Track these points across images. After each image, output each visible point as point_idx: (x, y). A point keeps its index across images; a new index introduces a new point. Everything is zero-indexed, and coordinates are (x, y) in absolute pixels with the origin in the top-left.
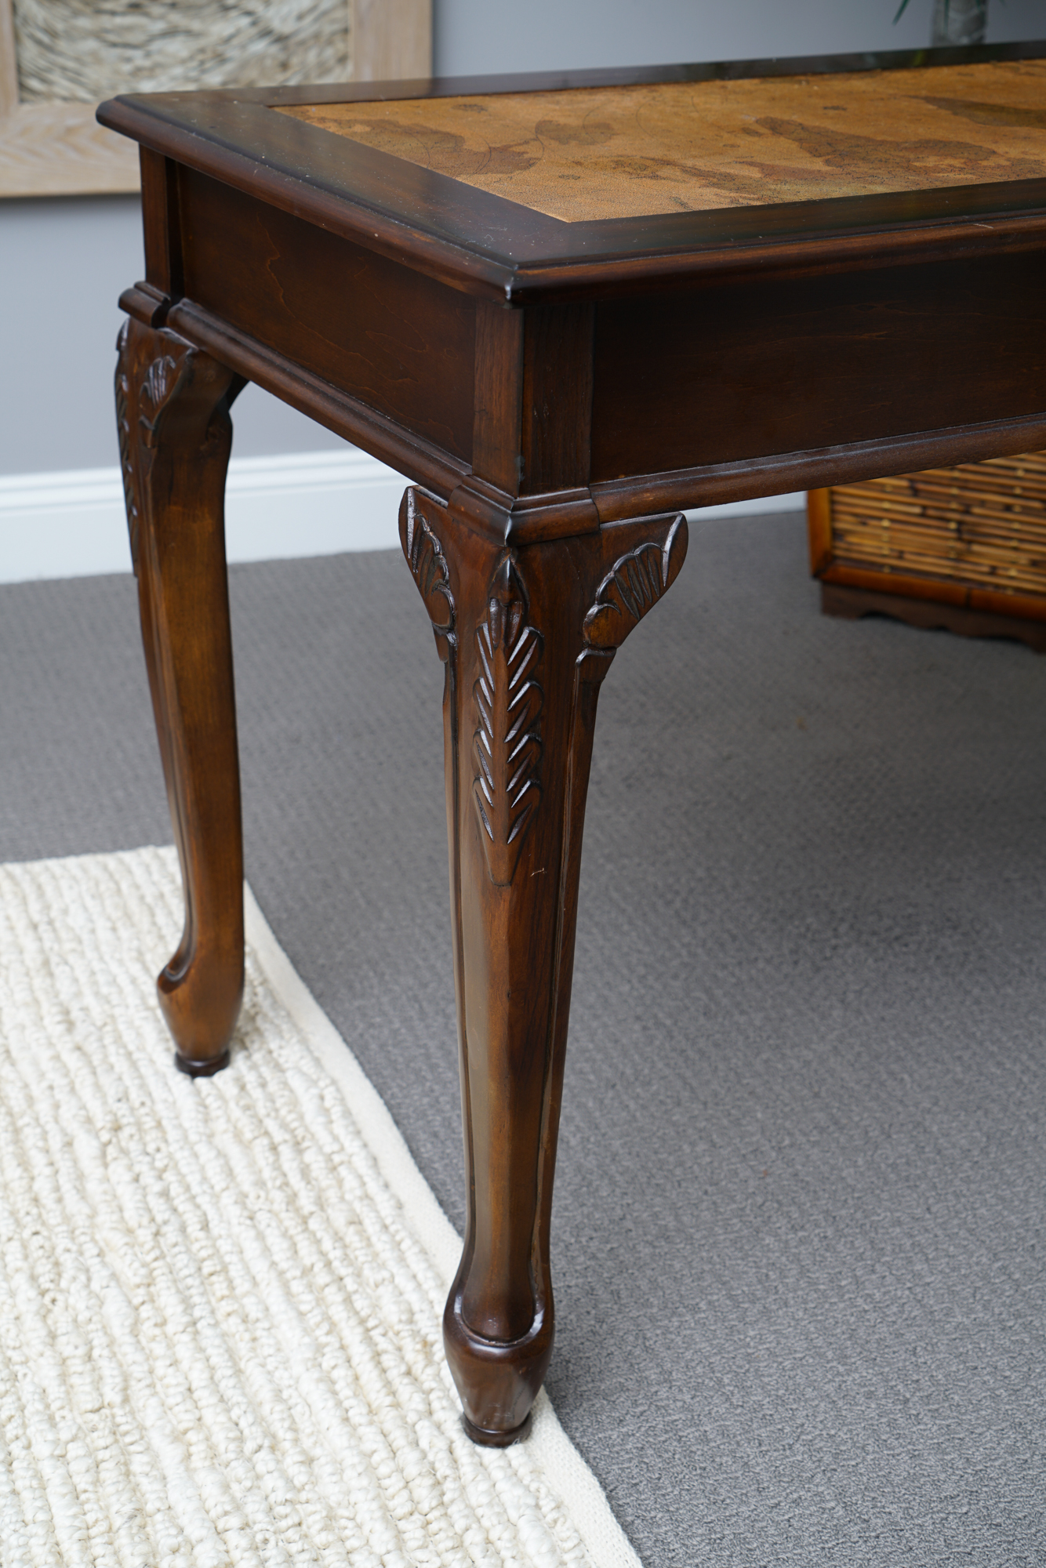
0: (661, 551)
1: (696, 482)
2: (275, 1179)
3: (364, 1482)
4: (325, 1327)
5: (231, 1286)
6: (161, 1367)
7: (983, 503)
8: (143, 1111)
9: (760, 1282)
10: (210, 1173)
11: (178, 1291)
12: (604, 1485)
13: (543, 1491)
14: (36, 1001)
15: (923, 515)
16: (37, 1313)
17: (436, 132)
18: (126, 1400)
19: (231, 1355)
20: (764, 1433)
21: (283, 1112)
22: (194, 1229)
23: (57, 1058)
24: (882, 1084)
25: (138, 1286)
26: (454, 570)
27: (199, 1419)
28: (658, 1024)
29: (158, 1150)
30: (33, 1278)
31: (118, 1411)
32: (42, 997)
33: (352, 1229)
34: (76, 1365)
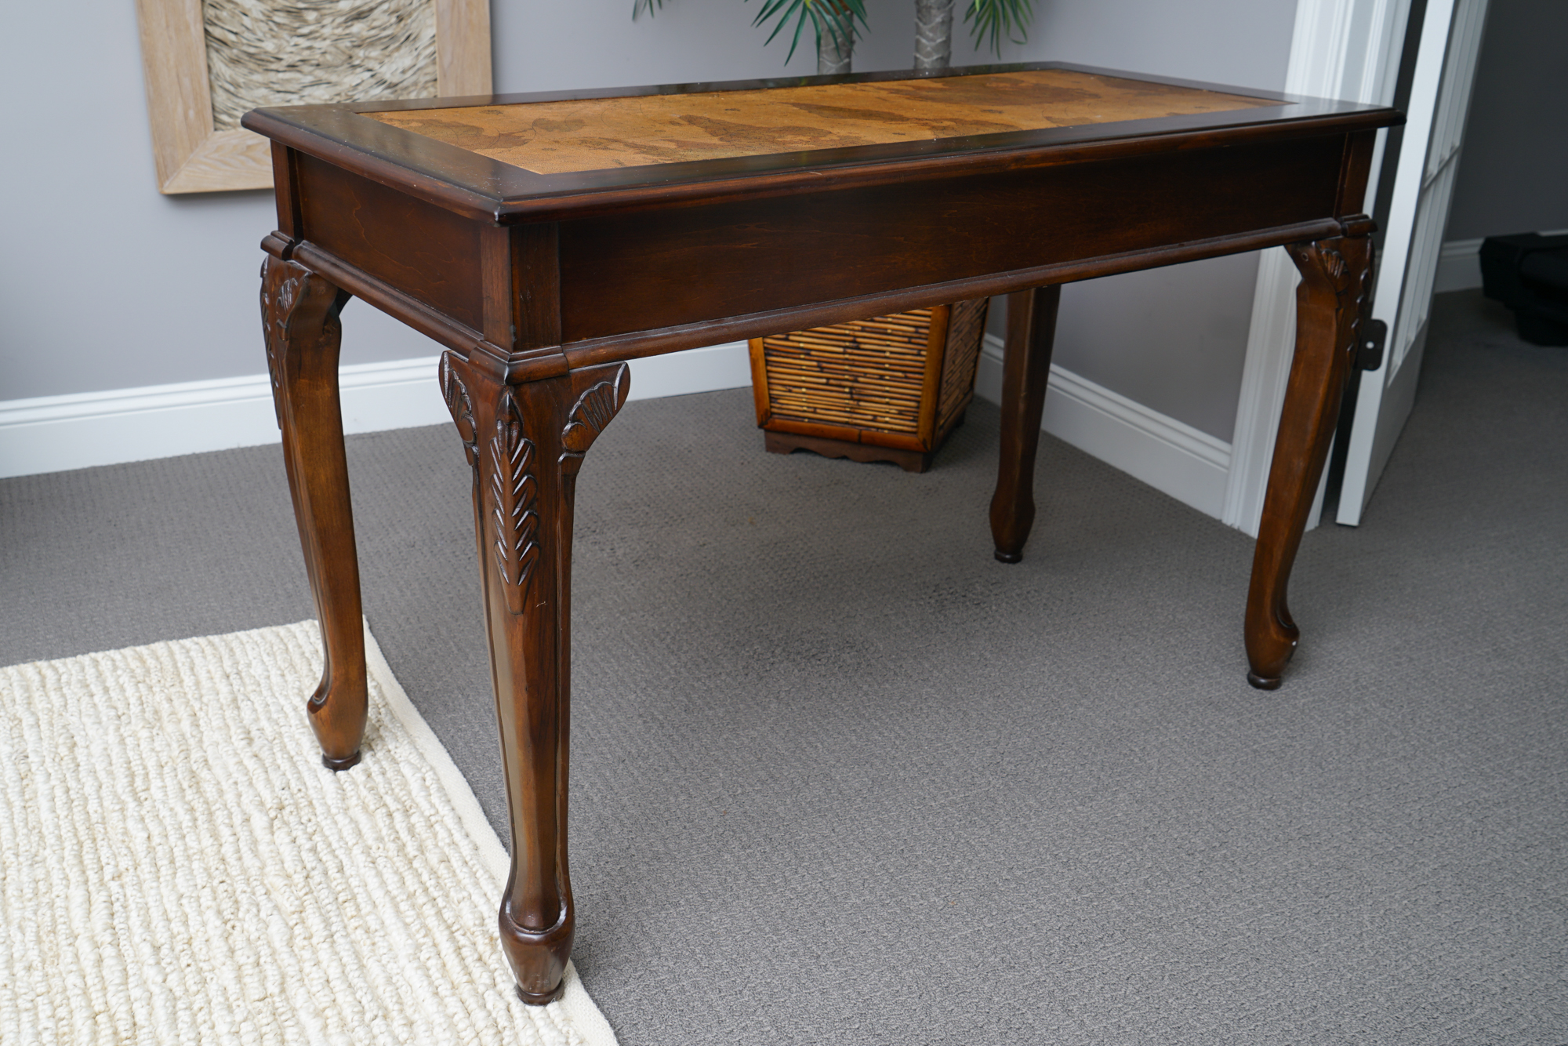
0: (613, 388)
1: (635, 342)
2: (390, 835)
3: (448, 1034)
4: (423, 932)
5: (358, 908)
6: (307, 967)
7: (865, 375)
8: (299, 795)
9: (720, 884)
10: (345, 834)
11: (321, 914)
12: (613, 1026)
13: (572, 1032)
14: (227, 726)
15: (827, 384)
16: (222, 936)
17: (464, 126)
18: (283, 991)
19: (357, 956)
20: (722, 984)
21: (397, 790)
22: (332, 872)
23: (240, 763)
24: (803, 750)
25: (294, 913)
26: (474, 404)
27: (334, 1001)
28: (654, 719)
29: (310, 821)
30: (219, 912)
31: (277, 999)
32: (230, 722)
33: (443, 865)
34: (248, 970)
